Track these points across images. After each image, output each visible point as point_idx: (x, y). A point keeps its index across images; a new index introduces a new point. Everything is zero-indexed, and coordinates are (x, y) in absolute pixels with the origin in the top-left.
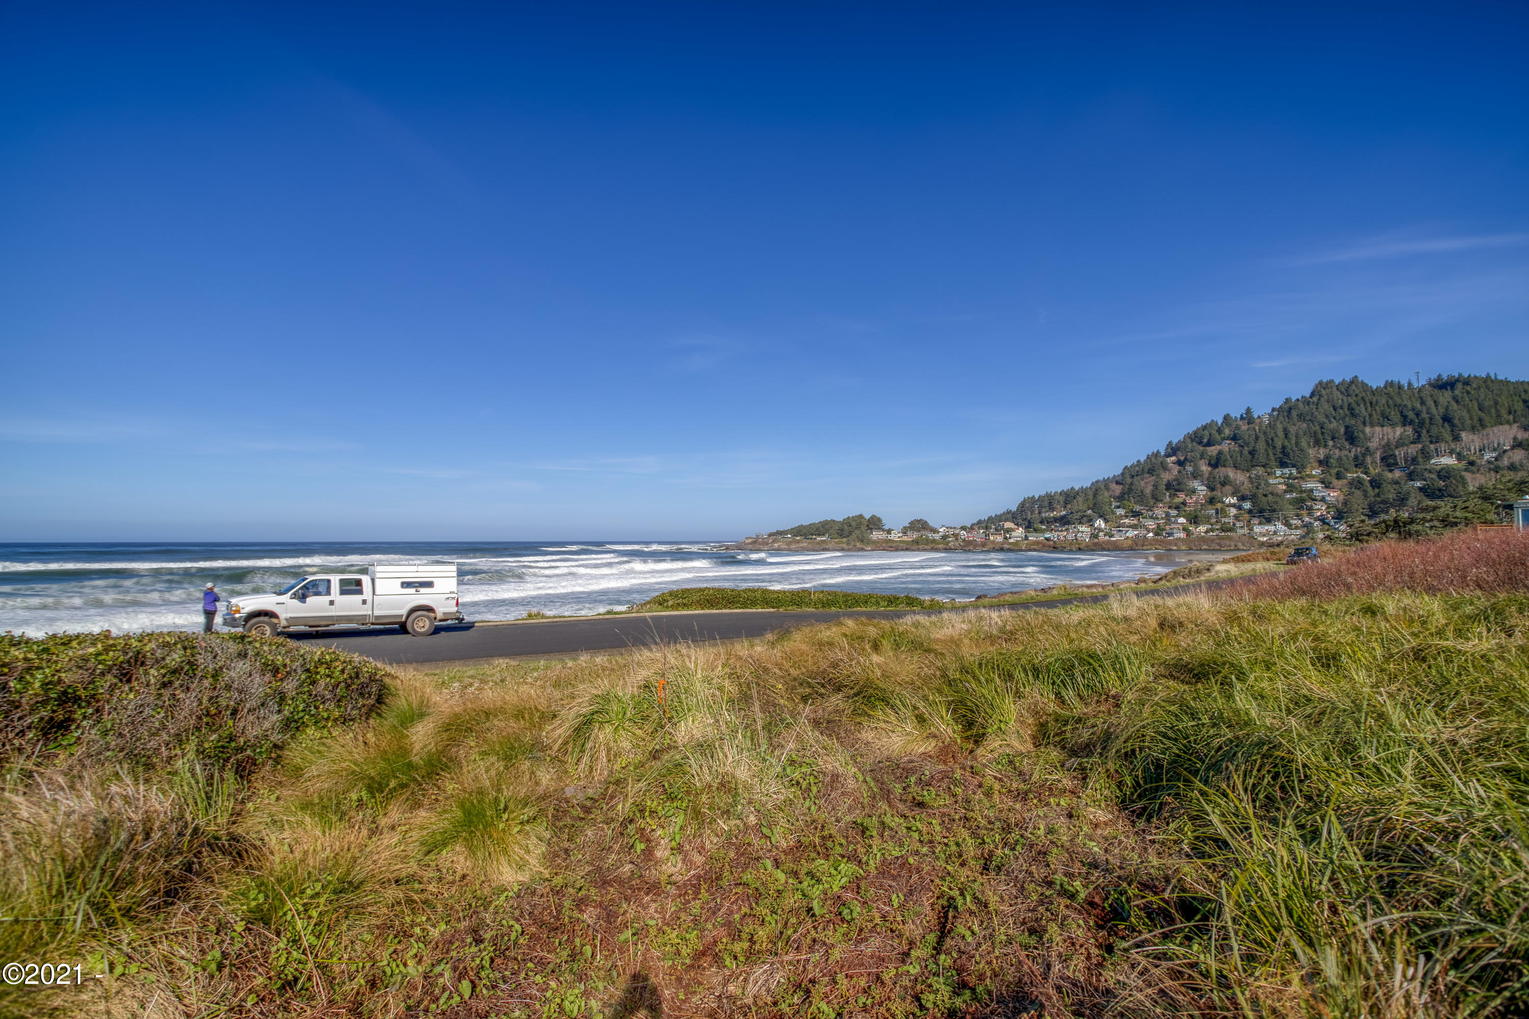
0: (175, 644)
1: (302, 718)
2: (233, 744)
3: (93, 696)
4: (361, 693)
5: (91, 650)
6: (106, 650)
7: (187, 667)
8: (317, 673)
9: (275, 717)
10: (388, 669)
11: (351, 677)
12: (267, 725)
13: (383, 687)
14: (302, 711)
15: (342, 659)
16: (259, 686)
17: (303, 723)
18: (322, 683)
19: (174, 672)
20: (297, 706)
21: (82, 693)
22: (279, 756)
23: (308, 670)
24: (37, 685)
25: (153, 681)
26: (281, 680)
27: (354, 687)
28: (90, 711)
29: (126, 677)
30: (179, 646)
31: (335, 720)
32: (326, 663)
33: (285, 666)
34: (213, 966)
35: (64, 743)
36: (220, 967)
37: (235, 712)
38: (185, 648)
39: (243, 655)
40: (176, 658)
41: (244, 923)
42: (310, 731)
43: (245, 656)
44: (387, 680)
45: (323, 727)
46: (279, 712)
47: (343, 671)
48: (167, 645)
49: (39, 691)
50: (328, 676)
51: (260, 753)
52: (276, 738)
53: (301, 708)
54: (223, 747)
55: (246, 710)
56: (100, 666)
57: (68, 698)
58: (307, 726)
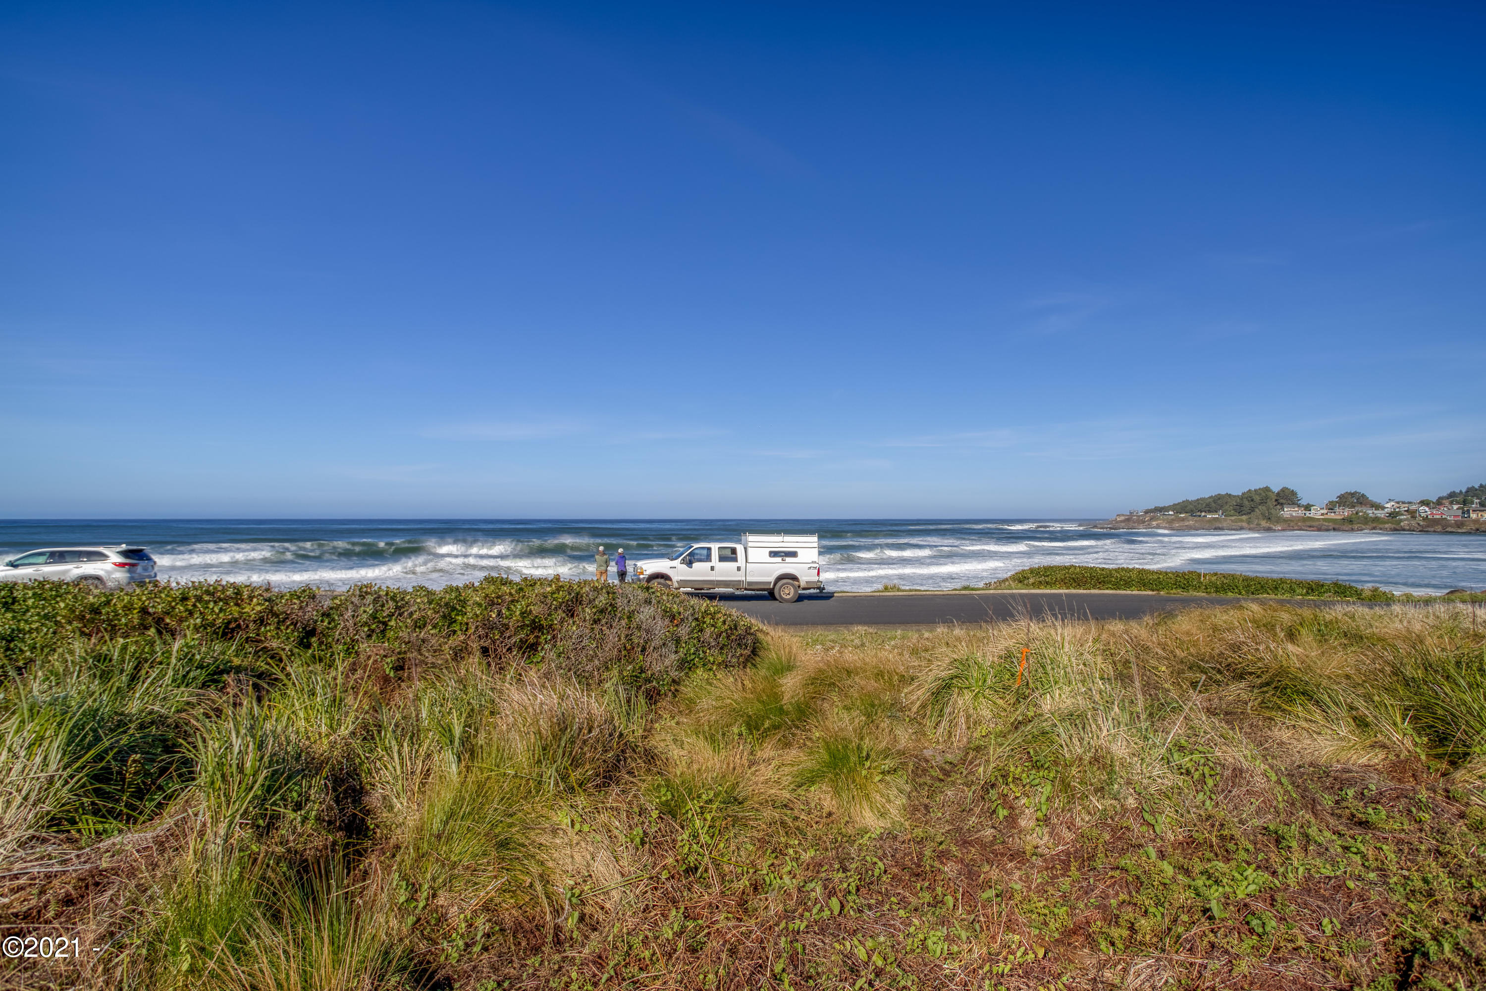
0: (602, 589)
1: (693, 660)
2: (643, 675)
3: (551, 626)
4: (739, 644)
5: (549, 589)
6: (558, 590)
7: (610, 609)
8: (704, 622)
9: (673, 656)
10: (761, 626)
11: (731, 628)
12: (667, 662)
13: (756, 641)
14: (694, 654)
15: (724, 612)
16: (661, 627)
17: (694, 664)
18: (708, 631)
19: (602, 611)
20: (689, 649)
21: (543, 622)
22: (677, 690)
23: (697, 619)
24: (518, 613)
25: (588, 618)
26: (677, 625)
27: (733, 637)
28: (549, 637)
29: (571, 613)
30: (604, 591)
31: (719, 665)
32: (711, 614)
33: (680, 613)
34: (638, 840)
35: (535, 660)
36: (643, 843)
37: (644, 650)
38: (608, 593)
39: (648, 602)
40: (602, 600)
41: (657, 812)
42: (699, 672)
43: (650, 602)
44: (760, 635)
45: (710, 670)
46: (676, 652)
47: (724, 622)
48: (595, 589)
49: (519, 618)
50: (713, 626)
51: (663, 685)
52: (674, 674)
53: (692, 651)
54: (636, 676)
55: (652, 648)
56: (555, 603)
57: (536, 626)
58: (697, 667)
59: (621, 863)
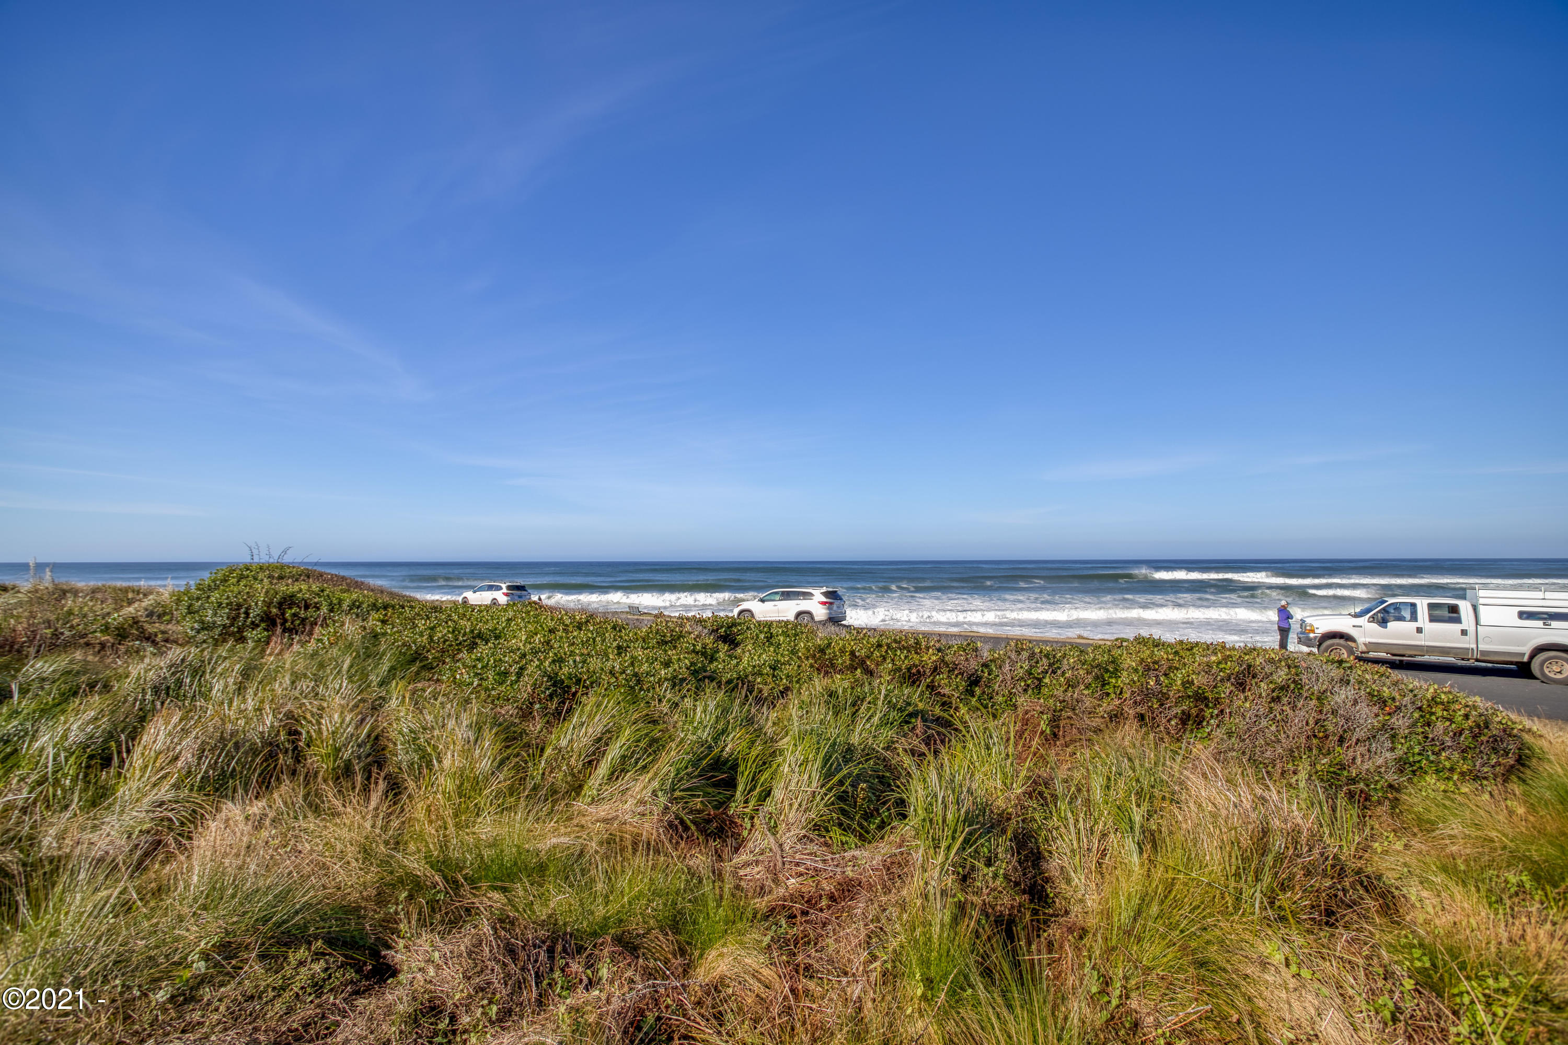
0: (1280, 660)
1: (1419, 762)
2: (1345, 773)
3: (1217, 699)
4: (1493, 749)
5: (1213, 658)
6: (1226, 659)
7: (1292, 686)
8: (1432, 714)
9: (1388, 755)
10: (1527, 723)
11: (1478, 726)
12: (1380, 761)
13: (1523, 746)
14: (1419, 754)
15: (1463, 702)
16: (1367, 716)
17: (1421, 768)
18: (1440, 726)
19: (1282, 688)
20: (1411, 748)
21: (1209, 695)
22: (1397, 799)
23: (1420, 708)
24: (1179, 682)
25: (1264, 694)
26: (1389, 714)
27: (1484, 738)
28: (1216, 712)
29: (1241, 686)
30: (1283, 663)
31: (1462, 774)
32: (1442, 703)
33: (1393, 699)
34: (1387, 1014)
35: (1199, 735)
37: (1341, 740)
38: (1289, 667)
39: (1345, 682)
40: (1281, 676)
41: (1412, 982)
42: (1431, 779)
43: (1348, 682)
44: (1527, 737)
45: (1448, 779)
46: (1393, 749)
47: (1466, 717)
48: (1271, 661)
49: (1180, 688)
50: (1448, 719)
51: (1375, 789)
52: (1391, 777)
53: (1417, 750)
54: (1334, 773)
55: (1354, 740)
56: (1221, 674)
57: (1200, 698)
58: (1426, 773)
59: (1361, 1034)
